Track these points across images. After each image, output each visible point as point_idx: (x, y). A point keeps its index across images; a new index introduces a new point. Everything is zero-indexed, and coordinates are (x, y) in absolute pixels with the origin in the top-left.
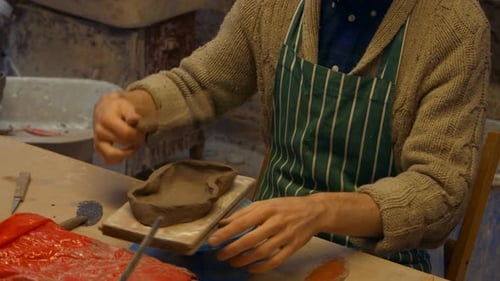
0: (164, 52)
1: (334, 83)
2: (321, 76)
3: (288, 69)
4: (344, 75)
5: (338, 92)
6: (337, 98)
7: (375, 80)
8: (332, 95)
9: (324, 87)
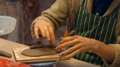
0: (29, 7)
1: (97, 19)
2: (93, 17)
3: (81, 14)
4: (101, 17)
5: (99, 22)
6: (98, 24)
7: (111, 18)
8: (97, 23)
9: (94, 21)
